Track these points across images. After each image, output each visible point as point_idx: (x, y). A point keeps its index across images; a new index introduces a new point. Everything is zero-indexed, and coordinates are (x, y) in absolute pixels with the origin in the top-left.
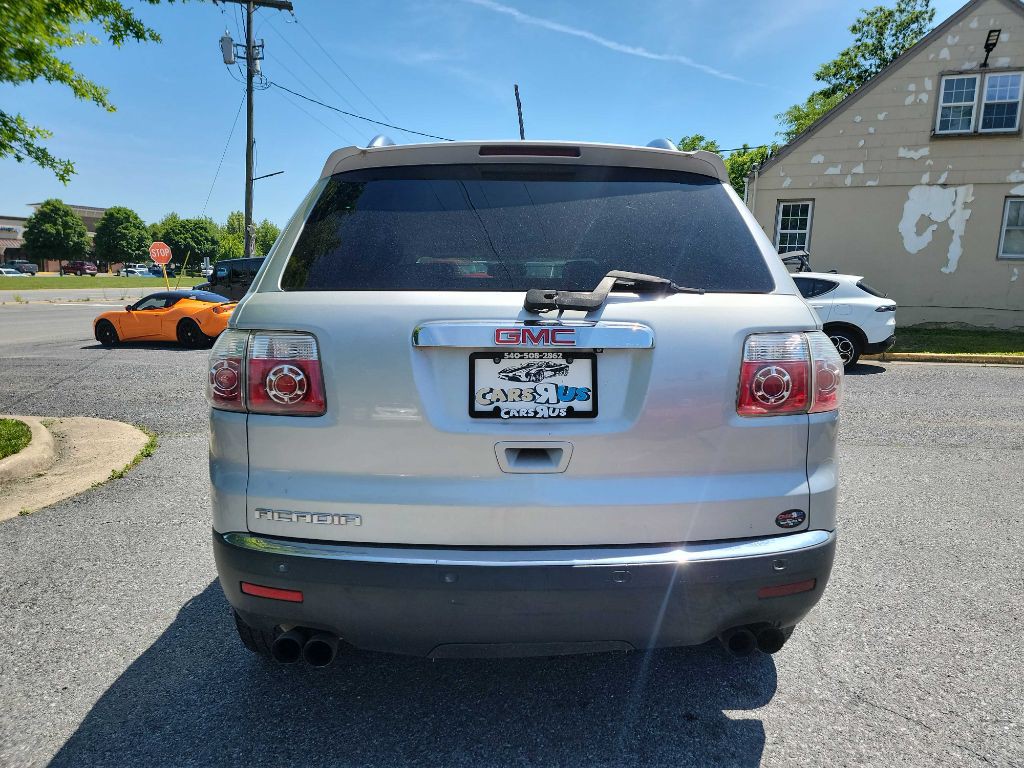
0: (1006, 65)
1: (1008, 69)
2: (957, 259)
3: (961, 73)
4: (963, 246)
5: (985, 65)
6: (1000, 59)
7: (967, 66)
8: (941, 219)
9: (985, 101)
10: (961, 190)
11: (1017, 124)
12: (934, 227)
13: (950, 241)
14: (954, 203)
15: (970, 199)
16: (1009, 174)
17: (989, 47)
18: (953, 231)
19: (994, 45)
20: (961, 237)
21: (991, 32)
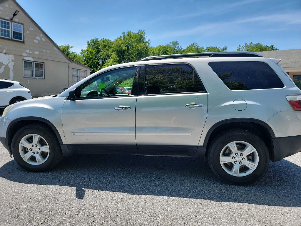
0: (17, 21)
1: (18, 23)
2: (12, 77)
3: (5, 19)
4: (13, 73)
5: (12, 19)
6: (16, 19)
7: (6, 18)
8: (6, 64)
9: (13, 30)
10: (10, 56)
11: (23, 39)
12: (4, 66)
13: (10, 71)
14: (9, 60)
15: (13, 59)
16: (23, 53)
17: (15, 15)
18: (10, 68)
19: (16, 15)
20: (12, 70)
21: (17, 11)
